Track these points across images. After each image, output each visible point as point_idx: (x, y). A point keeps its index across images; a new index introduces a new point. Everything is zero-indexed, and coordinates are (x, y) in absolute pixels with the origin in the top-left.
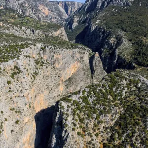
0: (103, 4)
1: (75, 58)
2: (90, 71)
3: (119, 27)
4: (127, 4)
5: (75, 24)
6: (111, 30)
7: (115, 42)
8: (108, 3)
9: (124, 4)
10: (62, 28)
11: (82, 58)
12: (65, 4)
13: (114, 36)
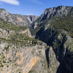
0: (50, 16)
1: (35, 54)
2: (46, 61)
3: (62, 28)
4: (64, 16)
5: (35, 26)
6: (57, 30)
7: (61, 38)
8: (53, 16)
9: (62, 16)
10: (27, 29)
11: (40, 52)
12: (31, 17)
13: (60, 34)
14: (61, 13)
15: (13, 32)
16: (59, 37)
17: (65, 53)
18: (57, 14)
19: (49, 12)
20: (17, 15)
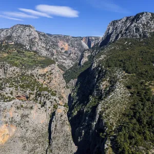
3: (120, 65)
5: (85, 60)
6: (108, 69)
13: (108, 79)
14: (137, 30)
15: (16, 70)
16: (103, 85)
17: (95, 123)
18: (129, 32)
19: (116, 28)
20: (59, 36)
